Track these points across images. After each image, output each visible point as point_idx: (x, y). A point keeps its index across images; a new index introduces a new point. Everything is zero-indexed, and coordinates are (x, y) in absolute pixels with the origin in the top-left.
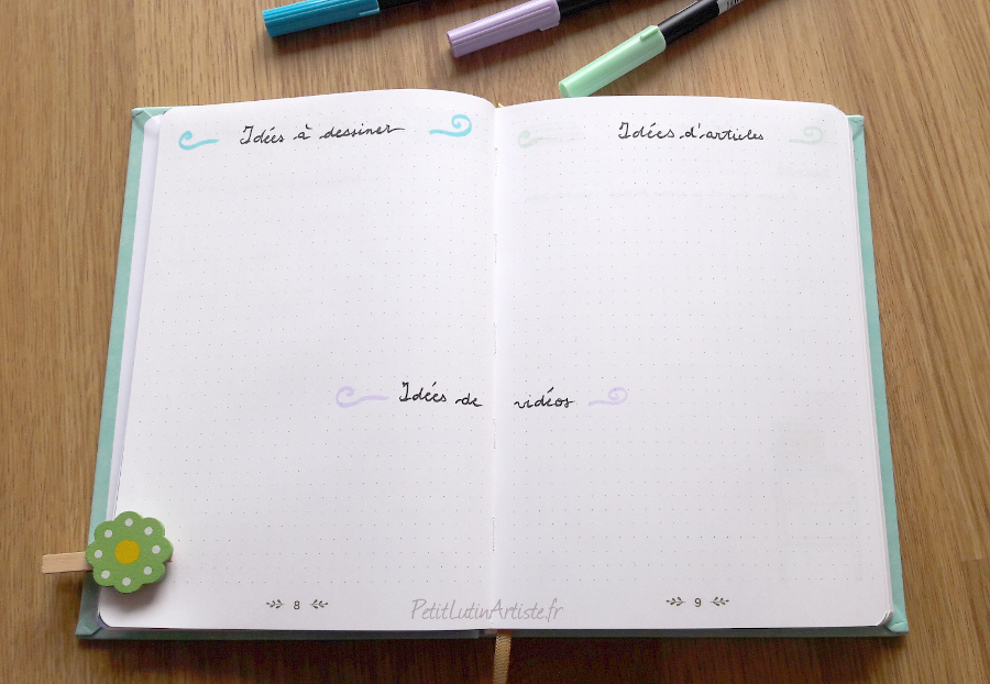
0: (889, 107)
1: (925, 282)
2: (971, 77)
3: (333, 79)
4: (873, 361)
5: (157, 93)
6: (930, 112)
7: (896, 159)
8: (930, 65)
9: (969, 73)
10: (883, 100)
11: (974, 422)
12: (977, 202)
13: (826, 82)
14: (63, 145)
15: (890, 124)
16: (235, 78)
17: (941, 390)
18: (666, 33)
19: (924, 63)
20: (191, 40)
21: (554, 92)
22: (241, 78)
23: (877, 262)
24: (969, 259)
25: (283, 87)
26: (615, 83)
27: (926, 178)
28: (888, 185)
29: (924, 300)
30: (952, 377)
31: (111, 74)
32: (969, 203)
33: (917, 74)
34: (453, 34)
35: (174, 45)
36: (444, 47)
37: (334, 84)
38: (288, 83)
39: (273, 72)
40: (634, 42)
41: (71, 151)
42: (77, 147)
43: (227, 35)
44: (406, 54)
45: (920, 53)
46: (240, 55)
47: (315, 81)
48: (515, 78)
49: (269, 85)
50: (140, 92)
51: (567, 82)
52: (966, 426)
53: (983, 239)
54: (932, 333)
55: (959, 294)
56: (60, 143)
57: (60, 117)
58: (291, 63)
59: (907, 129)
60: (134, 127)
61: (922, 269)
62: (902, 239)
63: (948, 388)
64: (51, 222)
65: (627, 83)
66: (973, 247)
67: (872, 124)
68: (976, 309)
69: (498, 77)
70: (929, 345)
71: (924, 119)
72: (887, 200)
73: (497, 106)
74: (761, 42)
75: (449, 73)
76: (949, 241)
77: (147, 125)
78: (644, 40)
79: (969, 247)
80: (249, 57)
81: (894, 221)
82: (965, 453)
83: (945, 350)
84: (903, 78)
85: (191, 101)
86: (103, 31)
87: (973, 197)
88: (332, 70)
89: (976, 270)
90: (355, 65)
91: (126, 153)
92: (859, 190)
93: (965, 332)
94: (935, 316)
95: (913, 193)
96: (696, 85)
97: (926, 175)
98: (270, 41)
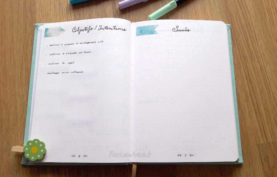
0: (237, 21)
1: (247, 69)
2: (259, 14)
3: (88, 16)
4: (233, 90)
5: (41, 20)
6: (248, 23)
7: (239, 35)
8: (248, 10)
9: (259, 13)
10: (235, 20)
11: (260, 107)
12: (261, 47)
13: (220, 16)
14: (16, 34)
15: (237, 27)
16: (62, 16)
17: (251, 98)
18: (177, 2)
19: (246, 10)
20: (50, 6)
21: (147, 19)
22: (64, 16)
23: (234, 64)
24: (259, 62)
25: (75, 18)
26: (163, 16)
27: (247, 41)
28: (237, 43)
29: (247, 74)
30: (254, 94)
31: (29, 15)
32: (259, 48)
33: (244, 13)
34: (120, 3)
35: (46, 7)
36: (117, 7)
37: (88, 17)
38: (76, 17)
39: (72, 14)
40: (168, 5)
41: (19, 35)
42: (20, 34)
43: (60, 4)
44: (107, 9)
45: (245, 7)
46: (63, 9)
47: (83, 16)
48: (137, 15)
49: (71, 17)
50: (37, 20)
51: (151, 16)
52: (258, 108)
53: (263, 57)
54: (249, 82)
55: (256, 72)
56: (16, 33)
57: (16, 27)
58: (77, 11)
59: (242, 28)
60: (35, 29)
61: (246, 65)
62: (241, 57)
63: (253, 97)
64: (14, 54)
65: (167, 16)
66: (260, 59)
67: (233, 26)
68: (261, 76)
69: (132, 14)
70: (248, 85)
71: (246, 25)
72: (237, 47)
73: (132, 22)
74: (203, 4)
75: (119, 14)
76: (254, 58)
77: (39, 28)
78: (171, 4)
79: (259, 59)
80: (65, 10)
81: (239, 53)
82: (258, 115)
83: (252, 87)
84: (241, 14)
85: (50, 22)
86: (27, 3)
87: (260, 46)
88: (88, 13)
89: (261, 65)
90: (94, 12)
91: (33, 36)
92: (229, 45)
93: (258, 82)
94: (250, 78)
95: (244, 45)
96: (185, 16)
97: (247, 40)
98: (71, 5)
